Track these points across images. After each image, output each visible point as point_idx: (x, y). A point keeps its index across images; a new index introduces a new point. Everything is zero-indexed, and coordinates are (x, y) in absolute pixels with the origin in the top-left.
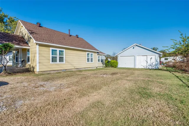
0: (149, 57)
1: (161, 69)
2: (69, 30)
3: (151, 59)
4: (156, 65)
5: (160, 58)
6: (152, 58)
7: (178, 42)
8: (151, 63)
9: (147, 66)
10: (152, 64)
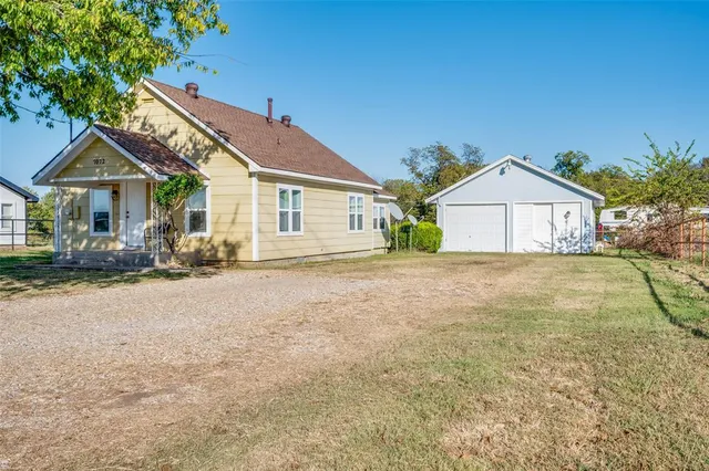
0: (560, 211)
1: (600, 255)
2: (270, 100)
3: (566, 217)
4: (584, 238)
5: (597, 210)
6: (568, 213)
7: (642, 169)
8: (569, 229)
9: (553, 244)
10: (572, 236)
